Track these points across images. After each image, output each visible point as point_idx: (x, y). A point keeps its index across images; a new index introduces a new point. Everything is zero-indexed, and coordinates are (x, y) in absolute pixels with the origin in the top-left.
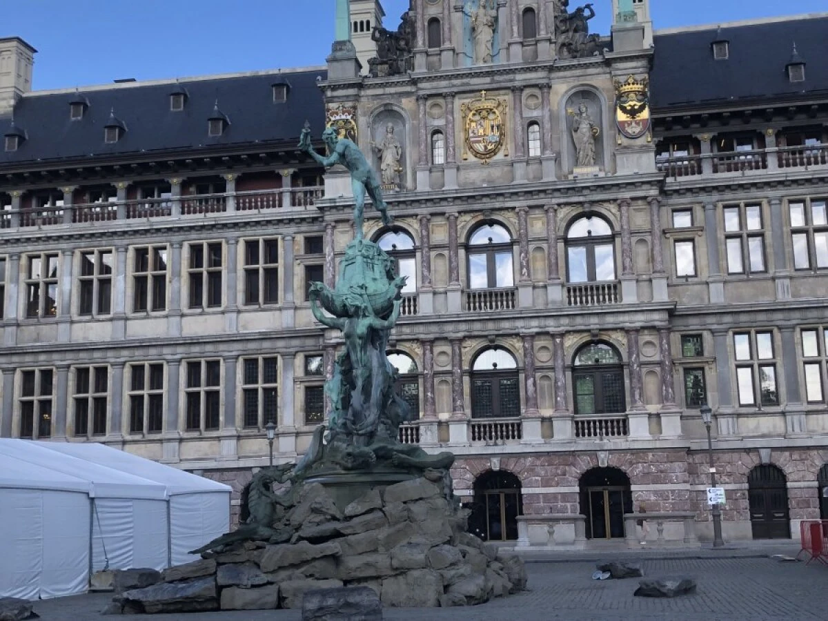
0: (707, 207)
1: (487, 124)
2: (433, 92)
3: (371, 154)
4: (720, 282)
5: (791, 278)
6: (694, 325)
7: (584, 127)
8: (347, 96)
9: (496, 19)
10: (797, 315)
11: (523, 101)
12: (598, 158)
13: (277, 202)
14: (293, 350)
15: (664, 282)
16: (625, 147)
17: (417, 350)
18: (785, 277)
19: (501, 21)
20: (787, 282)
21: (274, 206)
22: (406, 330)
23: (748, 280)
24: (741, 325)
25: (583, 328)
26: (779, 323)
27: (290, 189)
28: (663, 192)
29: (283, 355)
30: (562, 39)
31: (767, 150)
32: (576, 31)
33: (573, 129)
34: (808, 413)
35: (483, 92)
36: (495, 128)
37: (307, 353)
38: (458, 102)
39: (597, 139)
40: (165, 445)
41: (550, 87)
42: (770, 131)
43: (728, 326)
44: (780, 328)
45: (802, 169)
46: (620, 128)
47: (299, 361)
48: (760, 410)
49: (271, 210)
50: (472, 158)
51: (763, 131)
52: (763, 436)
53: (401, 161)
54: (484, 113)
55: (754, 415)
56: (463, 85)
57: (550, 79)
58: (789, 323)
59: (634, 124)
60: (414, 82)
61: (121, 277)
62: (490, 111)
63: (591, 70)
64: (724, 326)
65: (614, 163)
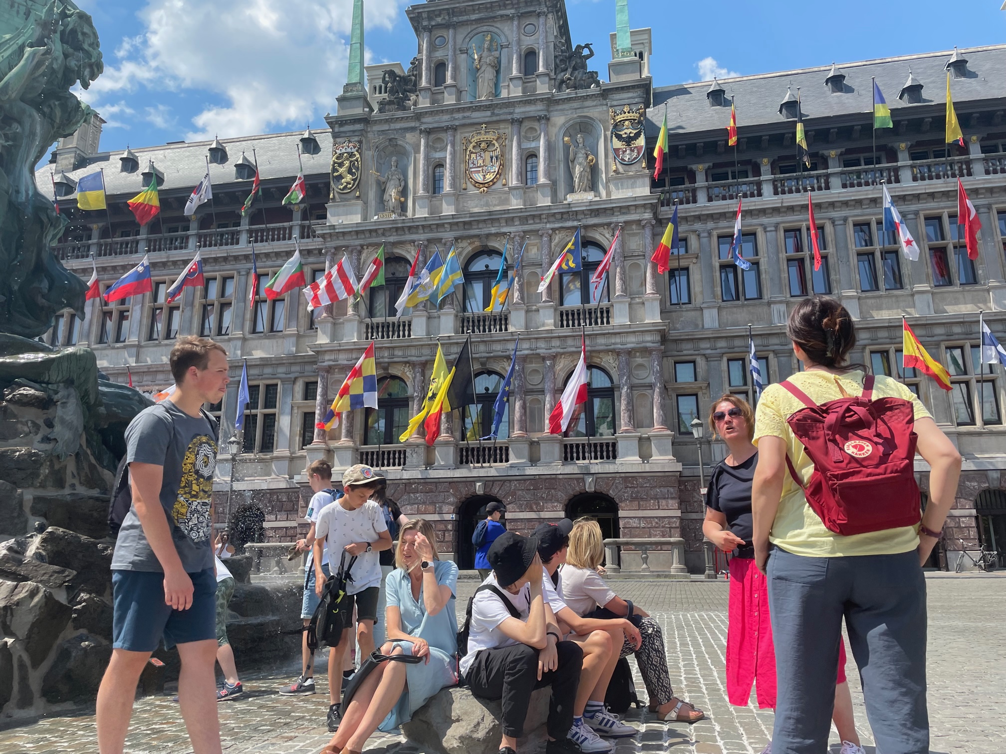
0: (702, 235)
1: (487, 155)
2: (435, 125)
4: (714, 307)
5: (786, 303)
6: (687, 350)
7: (581, 157)
8: (354, 131)
9: (499, 60)
11: (523, 134)
12: (593, 186)
13: (287, 236)
14: (292, 376)
16: (621, 173)
17: (407, 373)
18: (781, 302)
20: (783, 307)
21: (284, 239)
22: (398, 353)
23: (743, 306)
24: (736, 350)
25: (573, 349)
26: (776, 347)
27: (301, 222)
29: (283, 381)
31: (762, 178)
33: (570, 161)
35: (484, 126)
36: (494, 159)
37: (307, 380)
38: (458, 135)
39: (593, 168)
41: (548, 119)
42: (766, 160)
43: (723, 351)
44: (774, 353)
45: (797, 195)
46: (615, 155)
47: (299, 388)
49: (281, 242)
50: (471, 188)
51: (758, 161)
54: (483, 145)
56: (464, 117)
57: (548, 111)
58: (785, 348)
60: (418, 116)
61: (138, 308)
62: (489, 144)
63: (589, 103)
64: (718, 351)
65: (609, 189)
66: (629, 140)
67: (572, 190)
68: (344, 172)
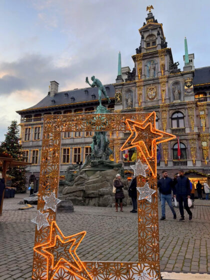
1: (152, 92)
2: (140, 85)
7: (176, 91)
8: (120, 88)
9: (155, 67)
11: (161, 86)
12: (180, 98)
15: (197, 128)
16: (187, 95)
19: (156, 67)
28: (197, 106)
30: (171, 71)
32: (175, 68)
33: (174, 92)
35: (151, 84)
36: (154, 93)
38: (145, 87)
39: (180, 93)
41: (168, 82)
46: (185, 91)
50: (149, 100)
53: (132, 102)
56: (147, 83)
57: (168, 80)
59: (189, 89)
60: (135, 83)
62: (153, 89)
63: (178, 77)
65: (184, 99)
66: (189, 87)
67: (174, 99)
68: (118, 97)
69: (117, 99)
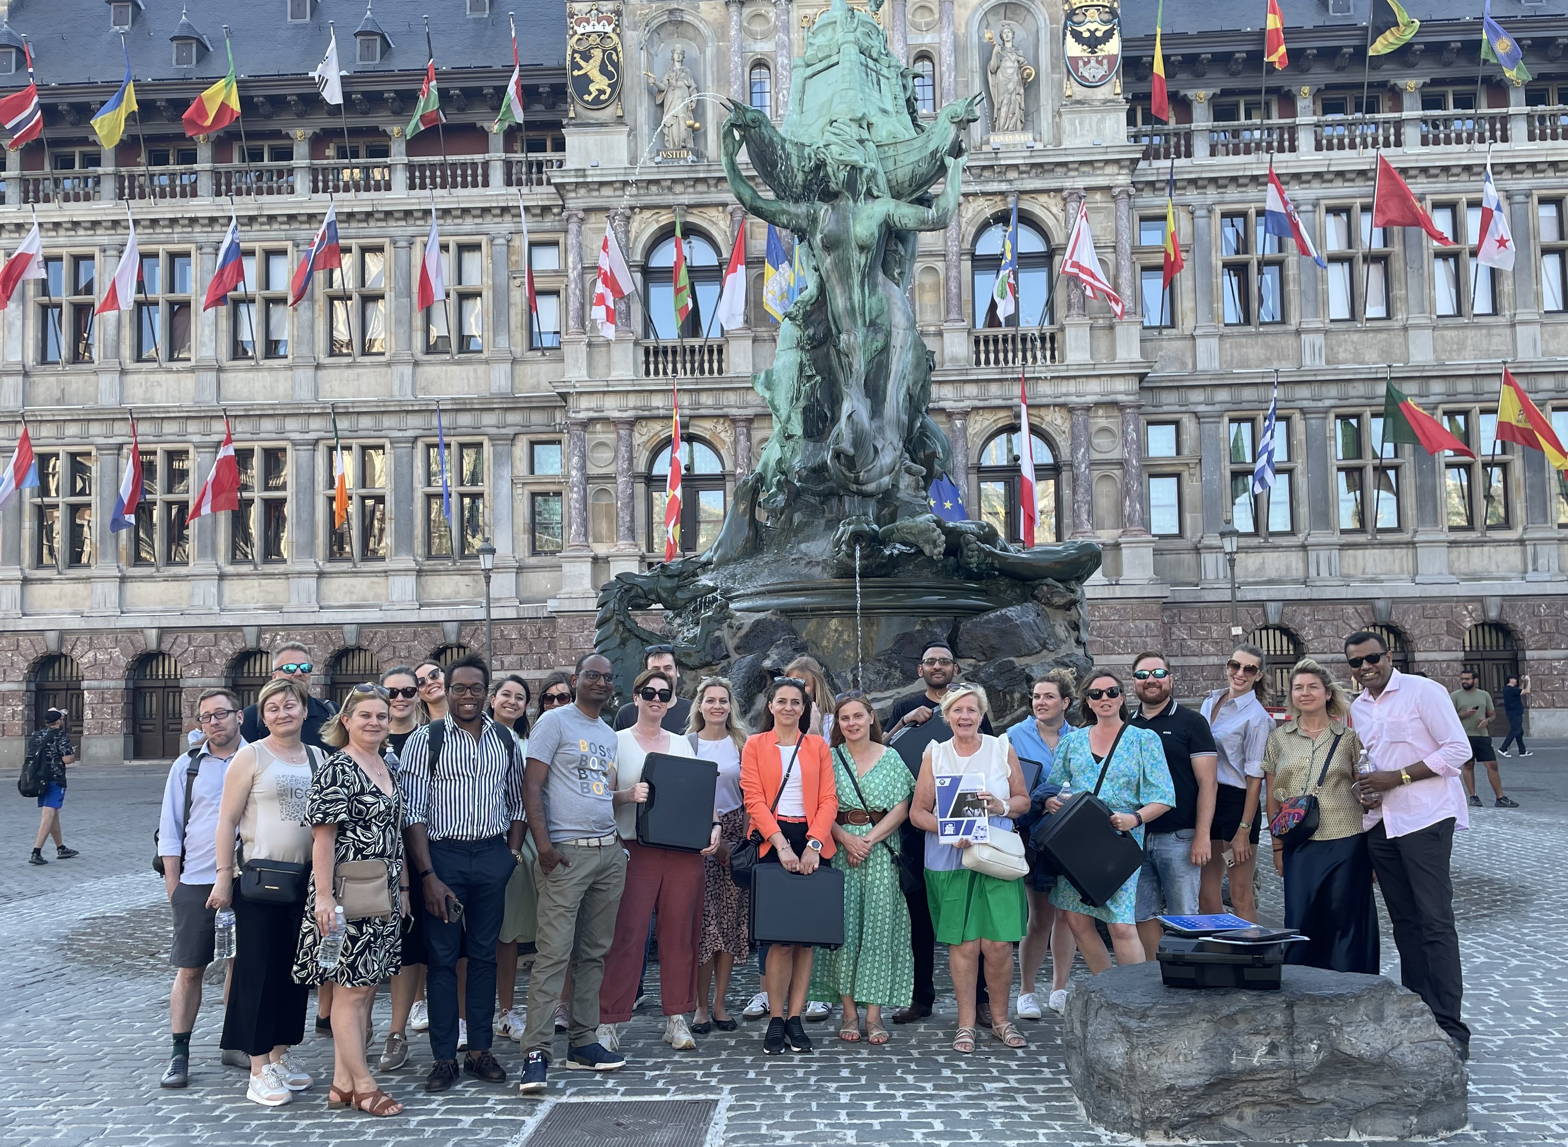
0: (1197, 213)
3: (645, 98)
4: (1213, 335)
5: (1326, 332)
6: (1169, 404)
7: (1009, 67)
10: (1333, 391)
11: (908, 17)
12: (1029, 121)
13: (480, 179)
14: (510, 431)
15: (1136, 330)
16: (1079, 102)
17: (722, 435)
18: (1317, 331)
20: (1319, 340)
21: (475, 185)
22: (706, 399)
23: (1258, 334)
24: (1245, 406)
25: (999, 402)
26: (1305, 404)
27: (503, 156)
29: (492, 438)
31: (1298, 120)
33: (990, 68)
34: (1343, 547)
37: (534, 437)
39: (1030, 88)
40: (294, 582)
42: (1306, 89)
43: (1222, 407)
44: (1303, 411)
45: (1353, 153)
46: (1070, 68)
47: (521, 449)
48: (1266, 541)
49: (470, 191)
51: (1294, 89)
52: (1270, 582)
53: (697, 112)
55: (1258, 548)
58: (1320, 404)
59: (1093, 63)
64: (1217, 407)
65: (1058, 129)
66: (1093, 42)
67: (993, 126)
68: (591, 68)
69: (586, 80)
